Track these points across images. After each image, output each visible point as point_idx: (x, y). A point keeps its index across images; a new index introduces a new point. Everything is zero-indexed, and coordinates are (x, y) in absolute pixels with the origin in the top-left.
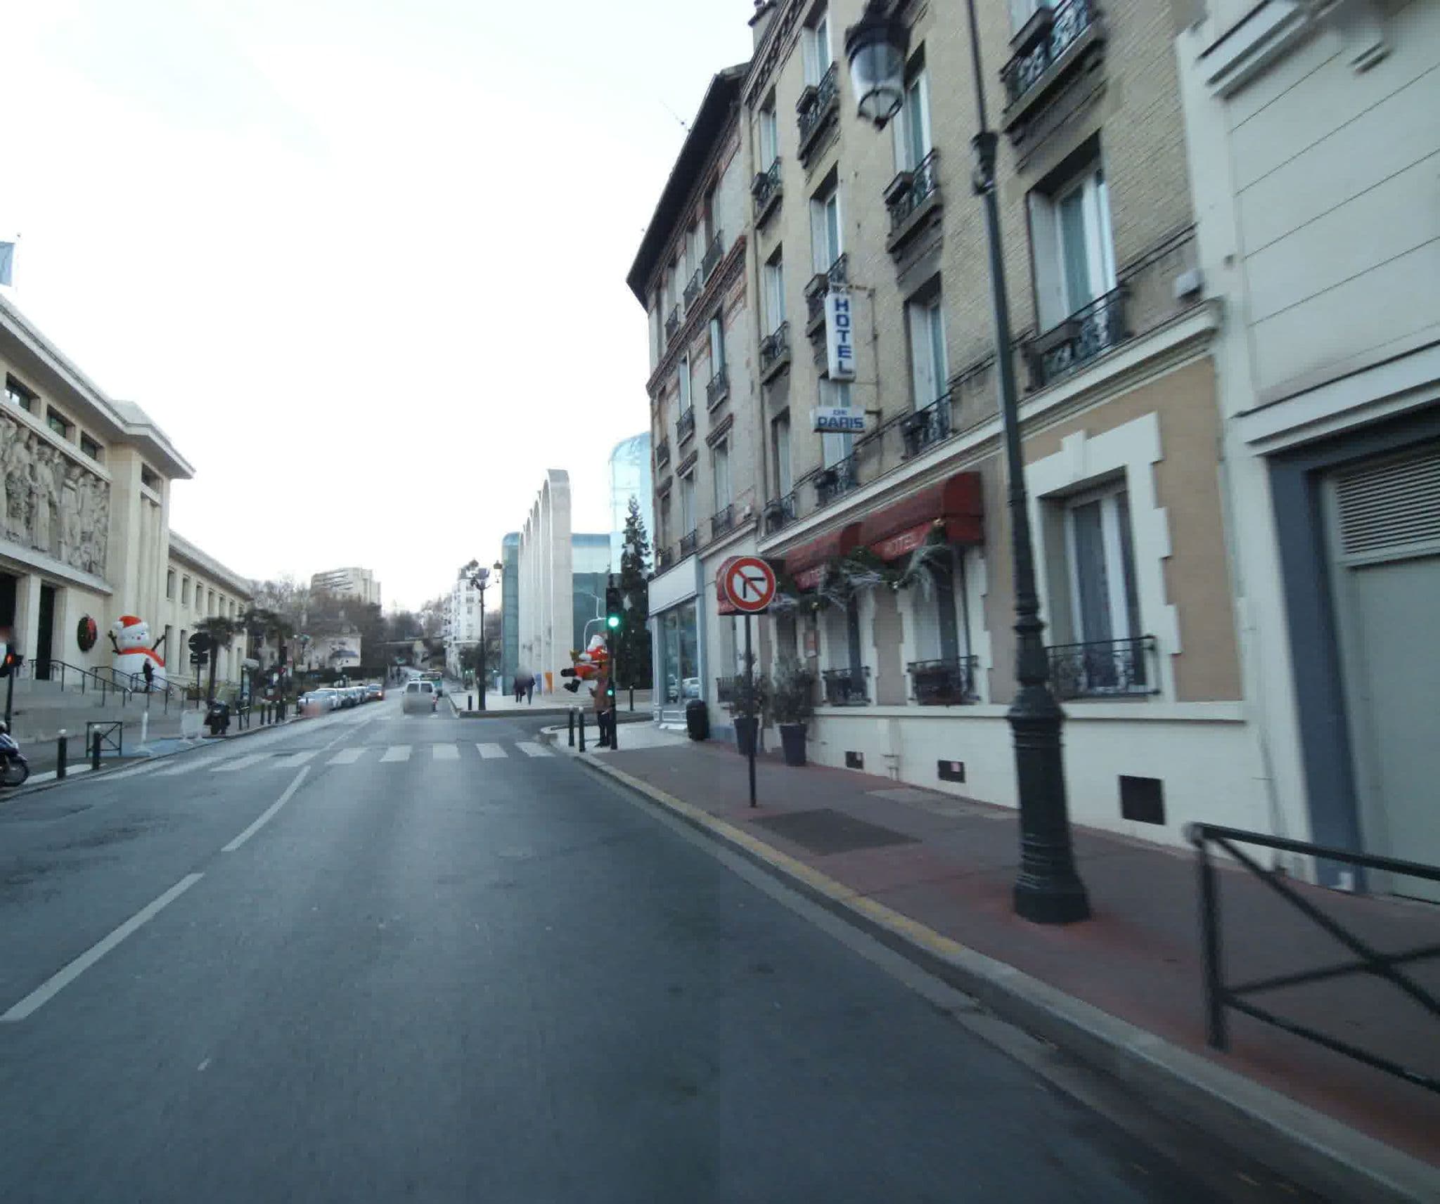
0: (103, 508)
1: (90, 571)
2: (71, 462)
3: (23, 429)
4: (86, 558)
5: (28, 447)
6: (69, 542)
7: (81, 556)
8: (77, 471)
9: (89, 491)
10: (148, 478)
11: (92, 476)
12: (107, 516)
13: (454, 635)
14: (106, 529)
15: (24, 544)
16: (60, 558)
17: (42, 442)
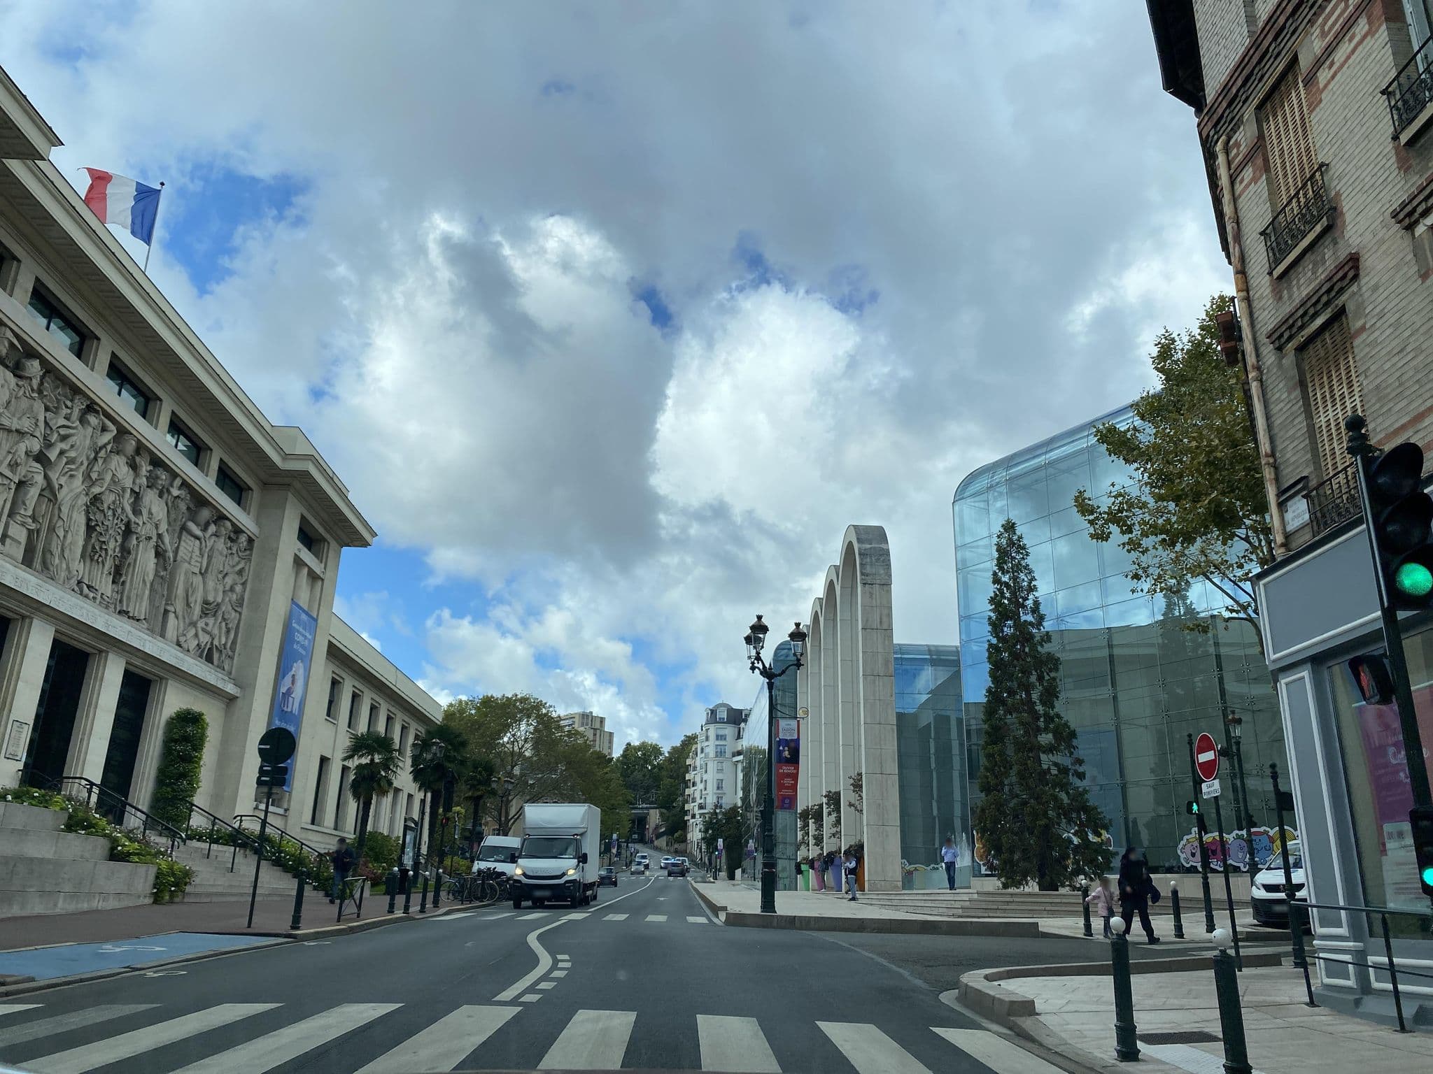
0: (240, 572)
1: (209, 659)
2: (199, 500)
3: (126, 437)
4: (204, 639)
5: (134, 466)
6: (180, 614)
7: (196, 635)
8: (205, 514)
9: (221, 545)
10: (308, 538)
11: (228, 524)
12: (244, 584)
13: (699, 801)
14: (240, 602)
15: (105, 605)
16: (163, 635)
17: (157, 462)
